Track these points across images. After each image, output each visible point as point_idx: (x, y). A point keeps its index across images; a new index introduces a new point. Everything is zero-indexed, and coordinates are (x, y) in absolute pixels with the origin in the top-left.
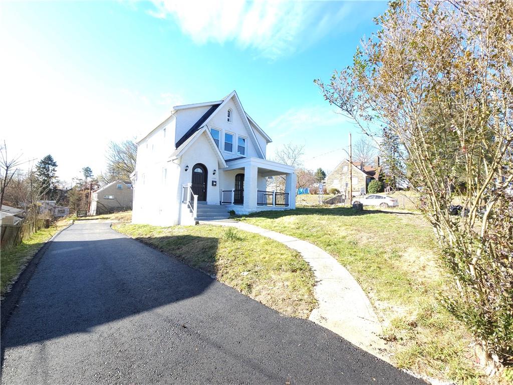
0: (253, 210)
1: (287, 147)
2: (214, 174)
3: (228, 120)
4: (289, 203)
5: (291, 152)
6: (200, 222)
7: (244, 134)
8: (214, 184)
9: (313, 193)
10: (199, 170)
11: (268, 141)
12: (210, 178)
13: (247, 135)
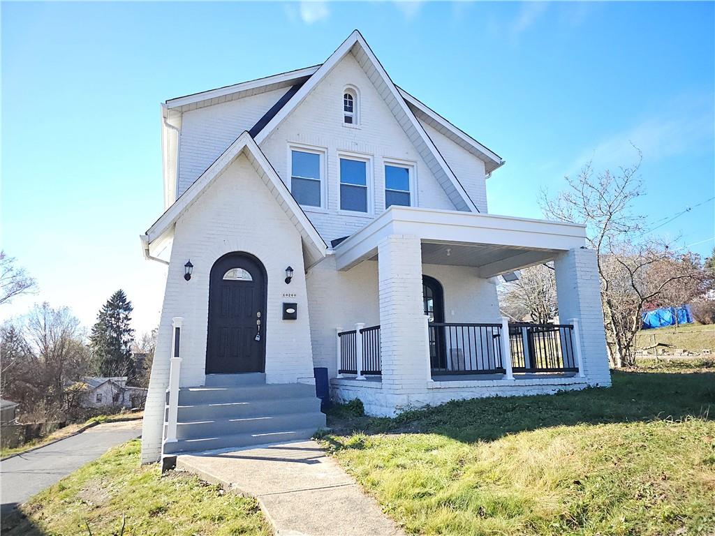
0: (414, 398)
1: (576, 182)
2: (288, 280)
3: (348, 120)
4: (580, 366)
5: (593, 196)
6: (181, 459)
7: (400, 153)
8: (290, 312)
9: (707, 319)
10: (239, 274)
11: (491, 165)
12: (276, 295)
13: (412, 156)
